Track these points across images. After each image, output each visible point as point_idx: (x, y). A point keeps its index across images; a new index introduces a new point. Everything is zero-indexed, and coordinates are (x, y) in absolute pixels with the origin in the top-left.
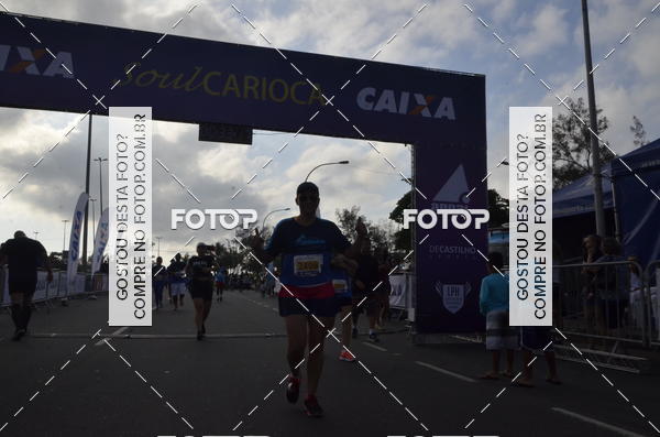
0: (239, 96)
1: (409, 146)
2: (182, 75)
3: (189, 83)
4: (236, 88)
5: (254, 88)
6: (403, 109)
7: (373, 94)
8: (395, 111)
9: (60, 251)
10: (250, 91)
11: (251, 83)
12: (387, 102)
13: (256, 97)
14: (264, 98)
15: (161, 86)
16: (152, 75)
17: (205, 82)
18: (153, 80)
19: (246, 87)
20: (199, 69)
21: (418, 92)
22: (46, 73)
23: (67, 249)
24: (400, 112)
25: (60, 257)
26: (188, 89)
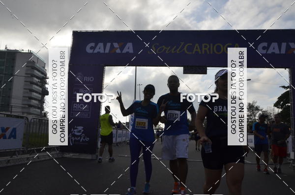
0: (200, 53)
1: (287, 69)
2: (175, 47)
3: (178, 50)
4: (199, 50)
5: (207, 49)
6: (283, 51)
7: (266, 46)
8: (279, 53)
9: (125, 122)
10: (205, 51)
11: (206, 47)
12: (274, 48)
13: (208, 53)
14: (212, 53)
15: (167, 52)
16: (163, 48)
17: (185, 48)
18: (164, 50)
19: (203, 49)
20: (182, 43)
21: (291, 42)
22: (123, 52)
23: (128, 121)
24: (281, 53)
25: (125, 125)
26: (178, 52)
